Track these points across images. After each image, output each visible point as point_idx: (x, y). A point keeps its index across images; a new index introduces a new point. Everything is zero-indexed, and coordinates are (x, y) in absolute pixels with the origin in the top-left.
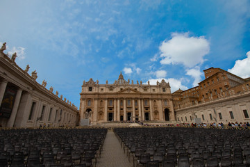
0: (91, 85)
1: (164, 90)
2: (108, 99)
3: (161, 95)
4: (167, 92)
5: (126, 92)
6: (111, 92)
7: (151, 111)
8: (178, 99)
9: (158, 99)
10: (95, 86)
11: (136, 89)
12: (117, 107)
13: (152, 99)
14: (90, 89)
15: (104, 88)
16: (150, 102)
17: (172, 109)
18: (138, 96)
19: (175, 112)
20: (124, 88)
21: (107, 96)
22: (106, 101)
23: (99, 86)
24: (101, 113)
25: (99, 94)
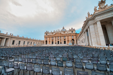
0: (47, 33)
3: (71, 34)
5: (57, 34)
9: (69, 36)
11: (61, 33)
12: (54, 39)
14: (47, 34)
15: (50, 33)
16: (66, 37)
17: (75, 40)
18: (61, 35)
21: (51, 36)
22: (51, 38)
25: (49, 36)
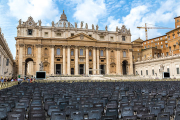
1: (124, 38)
2: (55, 47)
3: (121, 44)
4: (127, 41)
5: (78, 38)
6: (59, 37)
7: (108, 63)
8: (138, 50)
9: (116, 49)
10: (37, 28)
11: (90, 36)
12: (66, 57)
13: (109, 49)
14: (30, 32)
15: (49, 31)
16: (107, 51)
17: (131, 62)
18: (93, 44)
19: (134, 65)
20: (75, 34)
21: (54, 43)
22: (53, 49)
23: (42, 29)
25: (42, 39)
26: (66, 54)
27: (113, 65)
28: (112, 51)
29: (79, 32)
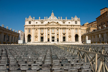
0: (30, 20)
1: (76, 23)
2: (40, 28)
6: (42, 24)
7: (67, 36)
8: (85, 29)
11: (58, 22)
13: (68, 29)
14: (30, 23)
17: (80, 35)
20: (50, 22)
22: (39, 30)
24: (36, 37)
26: (45, 32)
27: (70, 37)
28: (69, 30)
29: (52, 21)
